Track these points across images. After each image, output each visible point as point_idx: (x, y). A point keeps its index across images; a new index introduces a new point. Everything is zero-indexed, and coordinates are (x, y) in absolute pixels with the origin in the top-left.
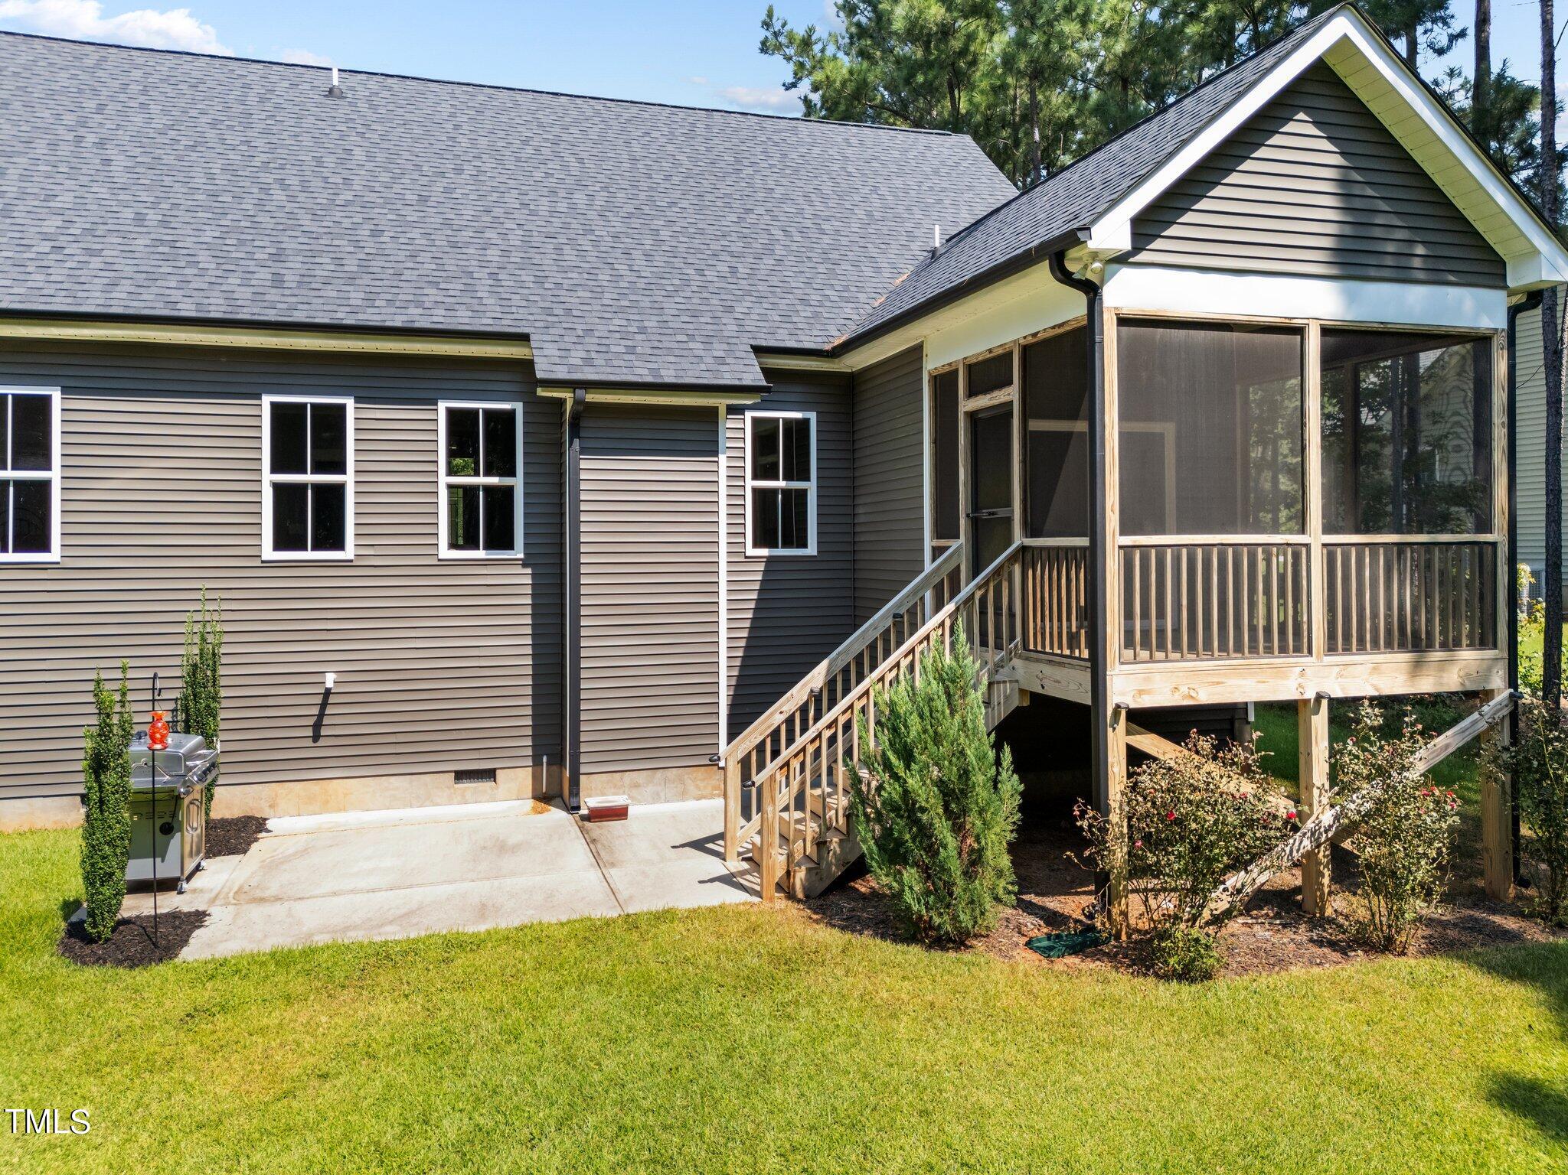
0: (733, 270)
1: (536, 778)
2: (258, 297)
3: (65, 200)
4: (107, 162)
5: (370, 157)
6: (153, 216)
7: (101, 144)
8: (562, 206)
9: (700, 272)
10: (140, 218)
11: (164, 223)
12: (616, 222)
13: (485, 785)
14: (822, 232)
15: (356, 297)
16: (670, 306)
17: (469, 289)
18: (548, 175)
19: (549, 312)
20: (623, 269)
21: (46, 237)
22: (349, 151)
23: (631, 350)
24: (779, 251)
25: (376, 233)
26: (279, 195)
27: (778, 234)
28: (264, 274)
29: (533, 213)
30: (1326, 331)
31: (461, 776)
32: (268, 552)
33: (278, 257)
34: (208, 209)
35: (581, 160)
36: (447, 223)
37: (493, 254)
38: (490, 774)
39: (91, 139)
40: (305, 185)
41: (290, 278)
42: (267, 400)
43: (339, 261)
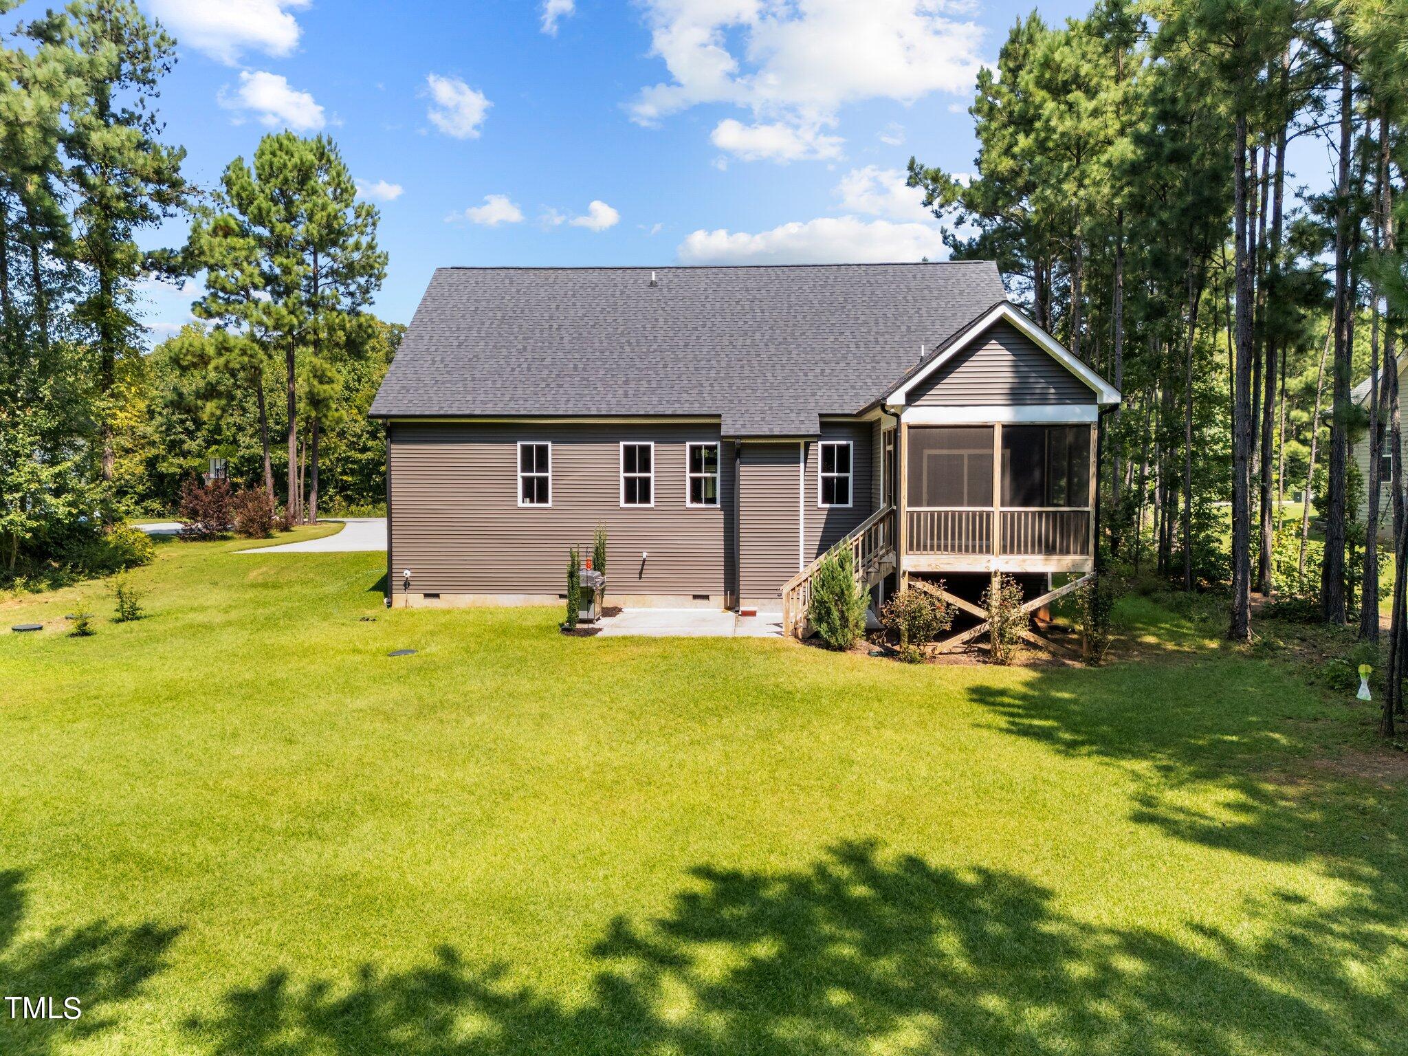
0: (823, 371)
1: (726, 600)
2: (619, 403)
3: (548, 361)
4: (562, 338)
5: (666, 321)
6: (581, 366)
7: (559, 329)
8: (748, 342)
9: (806, 374)
10: (576, 367)
11: (584, 369)
12: (772, 349)
13: (704, 602)
14: (877, 343)
15: (655, 400)
16: (786, 395)
17: (700, 393)
18: (746, 322)
19: (731, 402)
20: (769, 375)
21: (544, 380)
22: (657, 320)
23: (763, 419)
24: (850, 357)
25: (665, 366)
26: (627, 349)
27: (853, 346)
28: (621, 392)
29: (734, 347)
30: (1004, 426)
31: (695, 597)
32: (623, 504)
33: (626, 382)
34: (600, 359)
35: (763, 311)
36: (695, 358)
37: (713, 373)
38: (707, 597)
39: (555, 326)
40: (638, 344)
41: (631, 393)
42: (622, 444)
43: (649, 382)
